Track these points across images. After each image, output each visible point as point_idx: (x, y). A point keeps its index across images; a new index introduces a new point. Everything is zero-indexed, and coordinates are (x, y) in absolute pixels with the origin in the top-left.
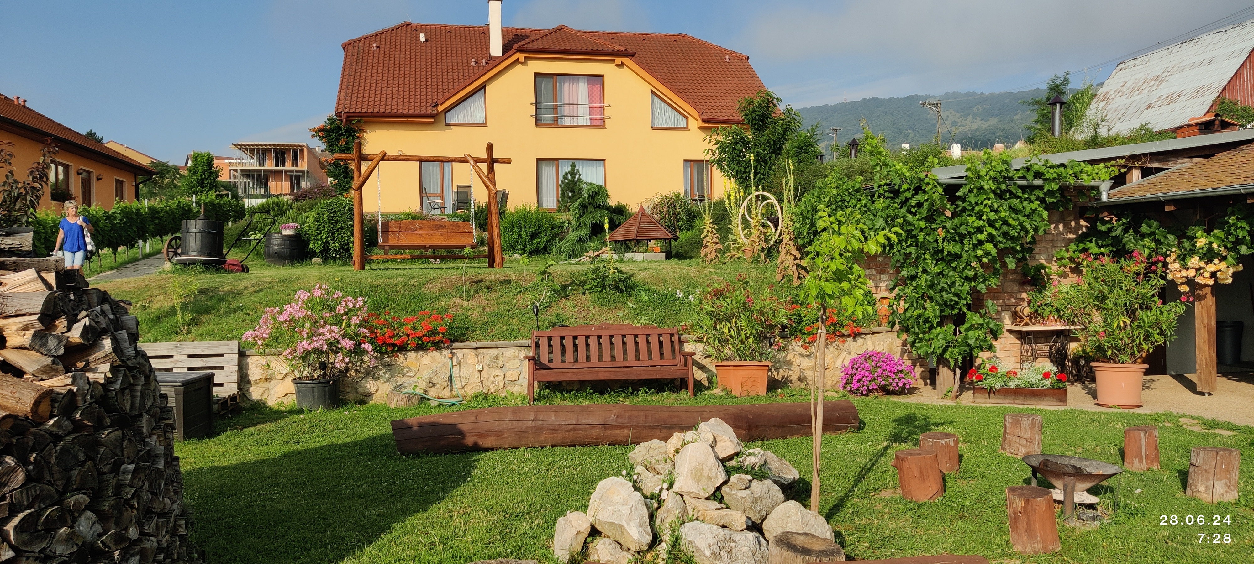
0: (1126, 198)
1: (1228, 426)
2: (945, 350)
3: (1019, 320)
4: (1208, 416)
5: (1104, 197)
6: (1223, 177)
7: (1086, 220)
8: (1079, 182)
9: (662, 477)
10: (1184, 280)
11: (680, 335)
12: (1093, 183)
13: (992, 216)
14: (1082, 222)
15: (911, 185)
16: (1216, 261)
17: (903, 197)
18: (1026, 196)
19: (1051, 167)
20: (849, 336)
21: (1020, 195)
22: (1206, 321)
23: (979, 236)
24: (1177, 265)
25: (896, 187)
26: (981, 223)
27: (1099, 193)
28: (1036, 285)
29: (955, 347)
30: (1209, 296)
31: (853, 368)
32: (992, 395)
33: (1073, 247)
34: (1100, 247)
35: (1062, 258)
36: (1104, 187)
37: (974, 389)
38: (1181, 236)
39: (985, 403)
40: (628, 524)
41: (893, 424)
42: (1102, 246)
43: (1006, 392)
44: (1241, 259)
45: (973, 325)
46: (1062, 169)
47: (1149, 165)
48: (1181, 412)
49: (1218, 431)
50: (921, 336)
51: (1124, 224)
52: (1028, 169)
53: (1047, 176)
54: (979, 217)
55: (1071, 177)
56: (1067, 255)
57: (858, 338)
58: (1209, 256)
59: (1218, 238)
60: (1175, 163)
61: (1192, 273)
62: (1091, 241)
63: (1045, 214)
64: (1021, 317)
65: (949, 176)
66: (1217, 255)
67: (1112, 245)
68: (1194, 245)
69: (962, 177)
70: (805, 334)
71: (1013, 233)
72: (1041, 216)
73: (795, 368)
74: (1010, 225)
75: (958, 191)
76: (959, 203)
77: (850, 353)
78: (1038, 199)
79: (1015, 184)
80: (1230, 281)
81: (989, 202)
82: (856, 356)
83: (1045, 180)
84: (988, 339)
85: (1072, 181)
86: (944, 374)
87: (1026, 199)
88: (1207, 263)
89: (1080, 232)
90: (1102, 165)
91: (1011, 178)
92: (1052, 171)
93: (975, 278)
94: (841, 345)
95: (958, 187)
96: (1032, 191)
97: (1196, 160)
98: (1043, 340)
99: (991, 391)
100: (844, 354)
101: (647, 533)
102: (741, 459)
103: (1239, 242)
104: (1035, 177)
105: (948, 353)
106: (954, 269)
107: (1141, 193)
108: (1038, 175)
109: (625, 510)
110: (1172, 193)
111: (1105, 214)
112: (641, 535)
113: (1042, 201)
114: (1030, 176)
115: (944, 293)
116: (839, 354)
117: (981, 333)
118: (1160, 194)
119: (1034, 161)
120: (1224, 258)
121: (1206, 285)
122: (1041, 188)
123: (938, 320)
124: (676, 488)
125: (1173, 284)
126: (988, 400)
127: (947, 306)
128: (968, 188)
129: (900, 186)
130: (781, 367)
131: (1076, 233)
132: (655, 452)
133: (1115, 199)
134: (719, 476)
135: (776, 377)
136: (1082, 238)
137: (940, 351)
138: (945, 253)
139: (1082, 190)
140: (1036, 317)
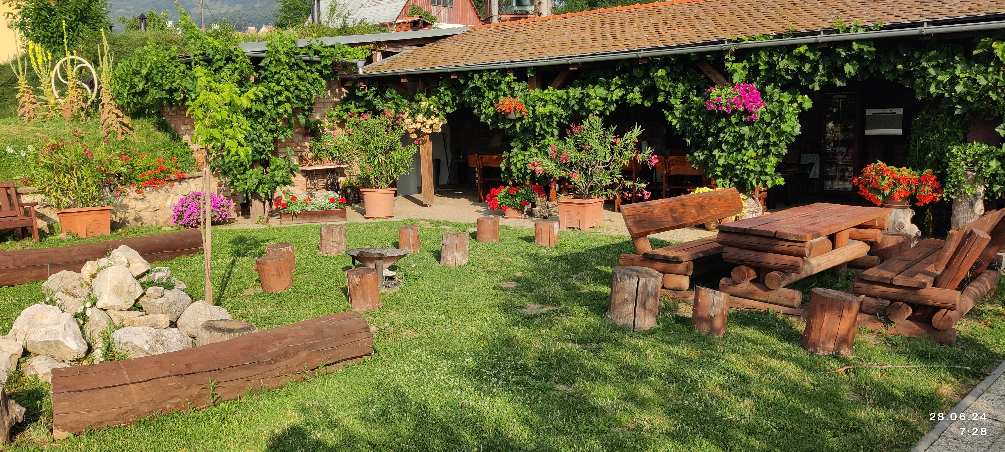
0: (375, 72)
1: (447, 223)
2: (258, 187)
3: (304, 162)
4: (434, 219)
5: (361, 72)
6: (435, 60)
7: (346, 88)
8: (345, 59)
9: (82, 299)
10: (414, 130)
11: (16, 188)
12: (354, 61)
13: (288, 82)
14: (343, 90)
15: (223, 55)
16: (433, 117)
17: (217, 65)
18: (309, 68)
19: (325, 47)
20: (175, 181)
21: (305, 67)
22: (427, 158)
23: (279, 97)
24: (410, 120)
25: (211, 57)
26: (280, 88)
27: (357, 68)
28: (315, 136)
29: (265, 184)
30: (428, 141)
31: (183, 206)
32: (295, 218)
33: (339, 107)
34: (357, 108)
35: (331, 116)
36: (360, 64)
37: (281, 214)
38: (412, 100)
39: (289, 223)
40: (65, 339)
41: (230, 245)
42: (359, 107)
43: (305, 215)
44: (447, 116)
45: (277, 166)
46: (333, 49)
47: (387, 50)
48: (418, 218)
49: (441, 227)
50: (238, 176)
51: (374, 91)
52: (309, 48)
53: (323, 54)
54: (278, 84)
55: (340, 56)
56: (335, 113)
57: (183, 182)
58: (429, 114)
59: (435, 101)
60: (402, 49)
61: (418, 126)
62: (351, 104)
63: (324, 82)
64: (306, 160)
65: (252, 50)
66: (433, 113)
67: (365, 106)
68: (419, 106)
69: (264, 51)
70: (138, 181)
71: (303, 96)
72: (321, 84)
73: (130, 210)
74: (300, 90)
75: (260, 62)
76: (261, 71)
77: (177, 195)
78: (317, 71)
79: (301, 59)
80: (440, 131)
81: (285, 72)
82: (183, 197)
83: (322, 57)
84: (289, 176)
85: (340, 59)
86: (256, 206)
87: (308, 71)
88: (427, 119)
89: (342, 97)
90: (360, 48)
91: (297, 54)
92: (326, 50)
93: (276, 130)
94: (169, 188)
95: (260, 59)
96: (312, 65)
97: (415, 48)
98: (321, 176)
99: (294, 215)
100: (172, 196)
101: (83, 343)
102: (152, 275)
103: (445, 104)
104: (315, 54)
105: (260, 188)
106: (260, 123)
107: (385, 69)
108: (317, 53)
109: (59, 328)
110: (405, 70)
111: (361, 83)
112: (78, 345)
113: (320, 72)
114: (311, 53)
115: (254, 143)
116: (169, 196)
117: (284, 172)
118: (397, 71)
119: (313, 42)
120: (437, 115)
121: (427, 134)
122: (319, 62)
123: (251, 163)
124: (100, 304)
125: (407, 133)
126: (291, 222)
127: (257, 153)
128: (268, 60)
129: (214, 56)
130: (118, 211)
131: (340, 97)
132: (68, 280)
133: (368, 73)
134: (138, 290)
135: (114, 219)
136: (345, 101)
137: (254, 188)
138: (253, 111)
139: (345, 66)
140: (316, 160)
